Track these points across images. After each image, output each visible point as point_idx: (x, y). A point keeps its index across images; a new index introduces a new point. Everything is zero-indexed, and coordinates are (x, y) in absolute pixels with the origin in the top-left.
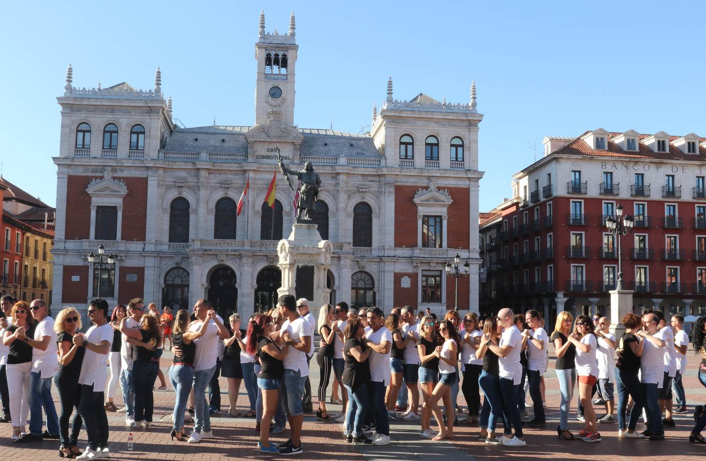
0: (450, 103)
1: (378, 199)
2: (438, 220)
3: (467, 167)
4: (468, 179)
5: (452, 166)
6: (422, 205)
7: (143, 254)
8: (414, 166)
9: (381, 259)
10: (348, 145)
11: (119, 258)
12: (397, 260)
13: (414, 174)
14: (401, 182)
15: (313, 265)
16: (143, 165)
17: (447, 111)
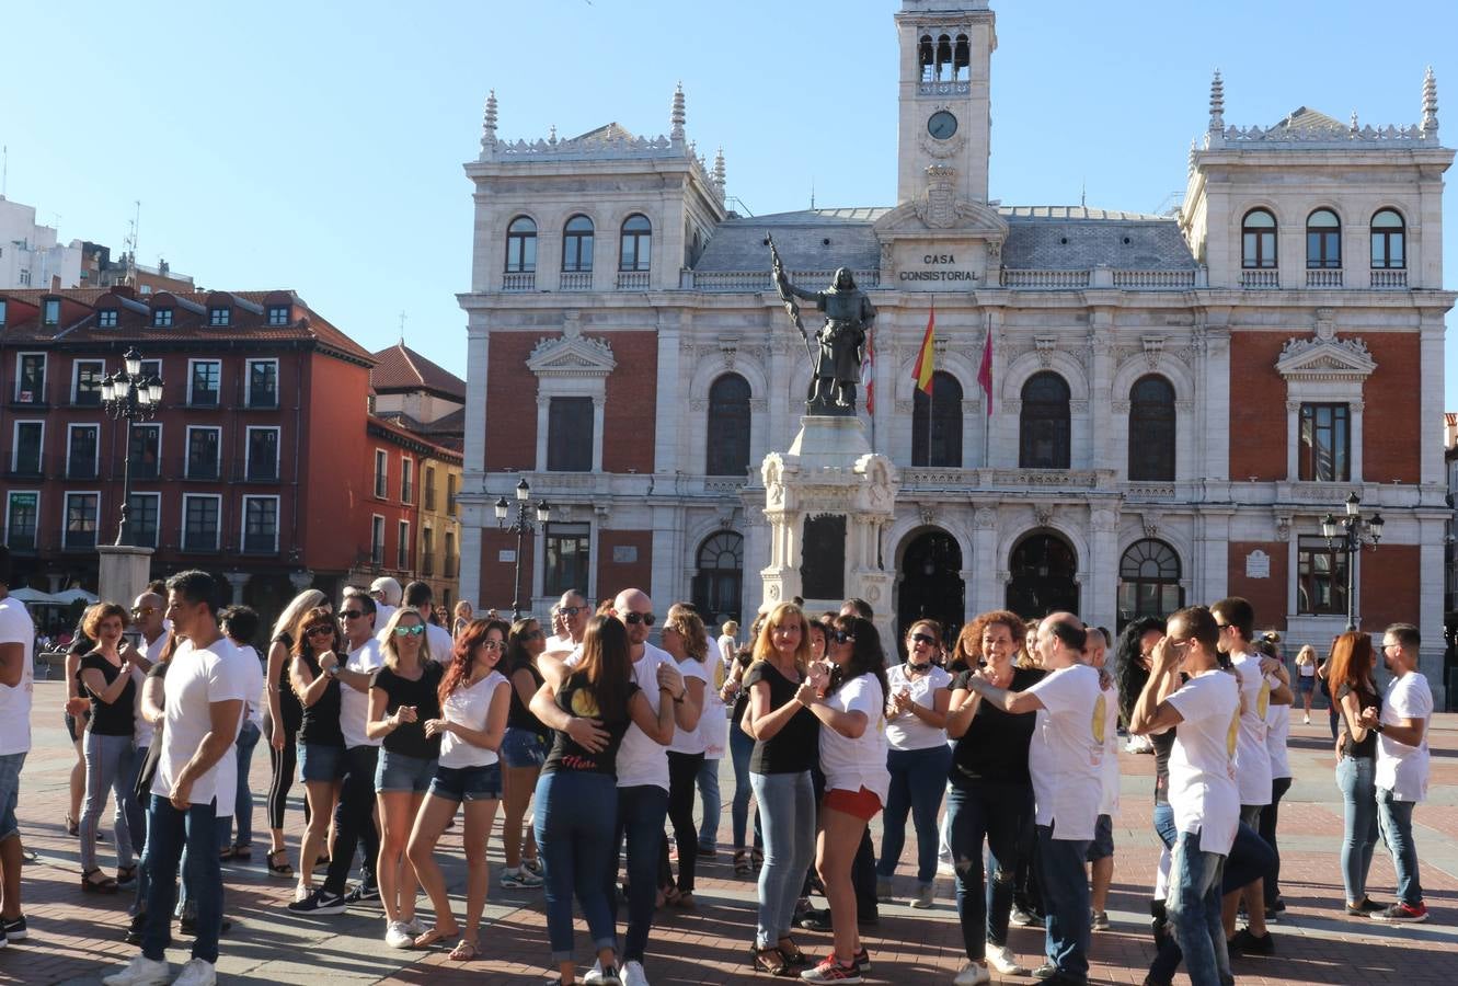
0: (1368, 127)
1: (1188, 365)
2: (1340, 412)
3: (1413, 279)
4: (1416, 311)
5: (1374, 281)
6: (1299, 378)
7: (649, 502)
8: (1277, 284)
9: (1196, 509)
10: (1117, 240)
11: (596, 511)
12: (1236, 510)
13: (1279, 303)
14: (1246, 324)
15: (842, 514)
16: (647, 305)
17: (1360, 146)
